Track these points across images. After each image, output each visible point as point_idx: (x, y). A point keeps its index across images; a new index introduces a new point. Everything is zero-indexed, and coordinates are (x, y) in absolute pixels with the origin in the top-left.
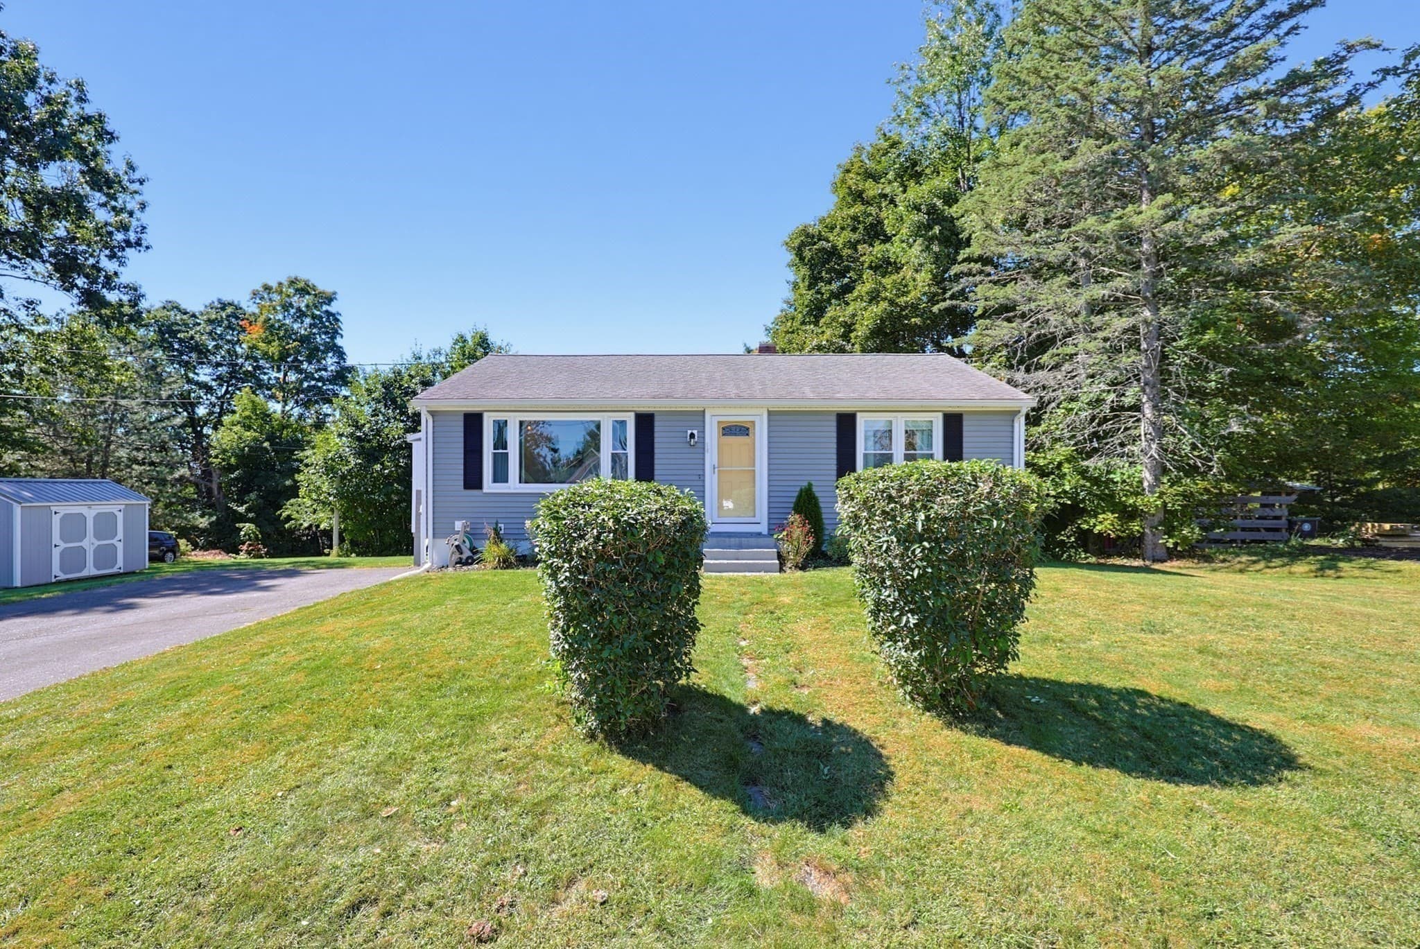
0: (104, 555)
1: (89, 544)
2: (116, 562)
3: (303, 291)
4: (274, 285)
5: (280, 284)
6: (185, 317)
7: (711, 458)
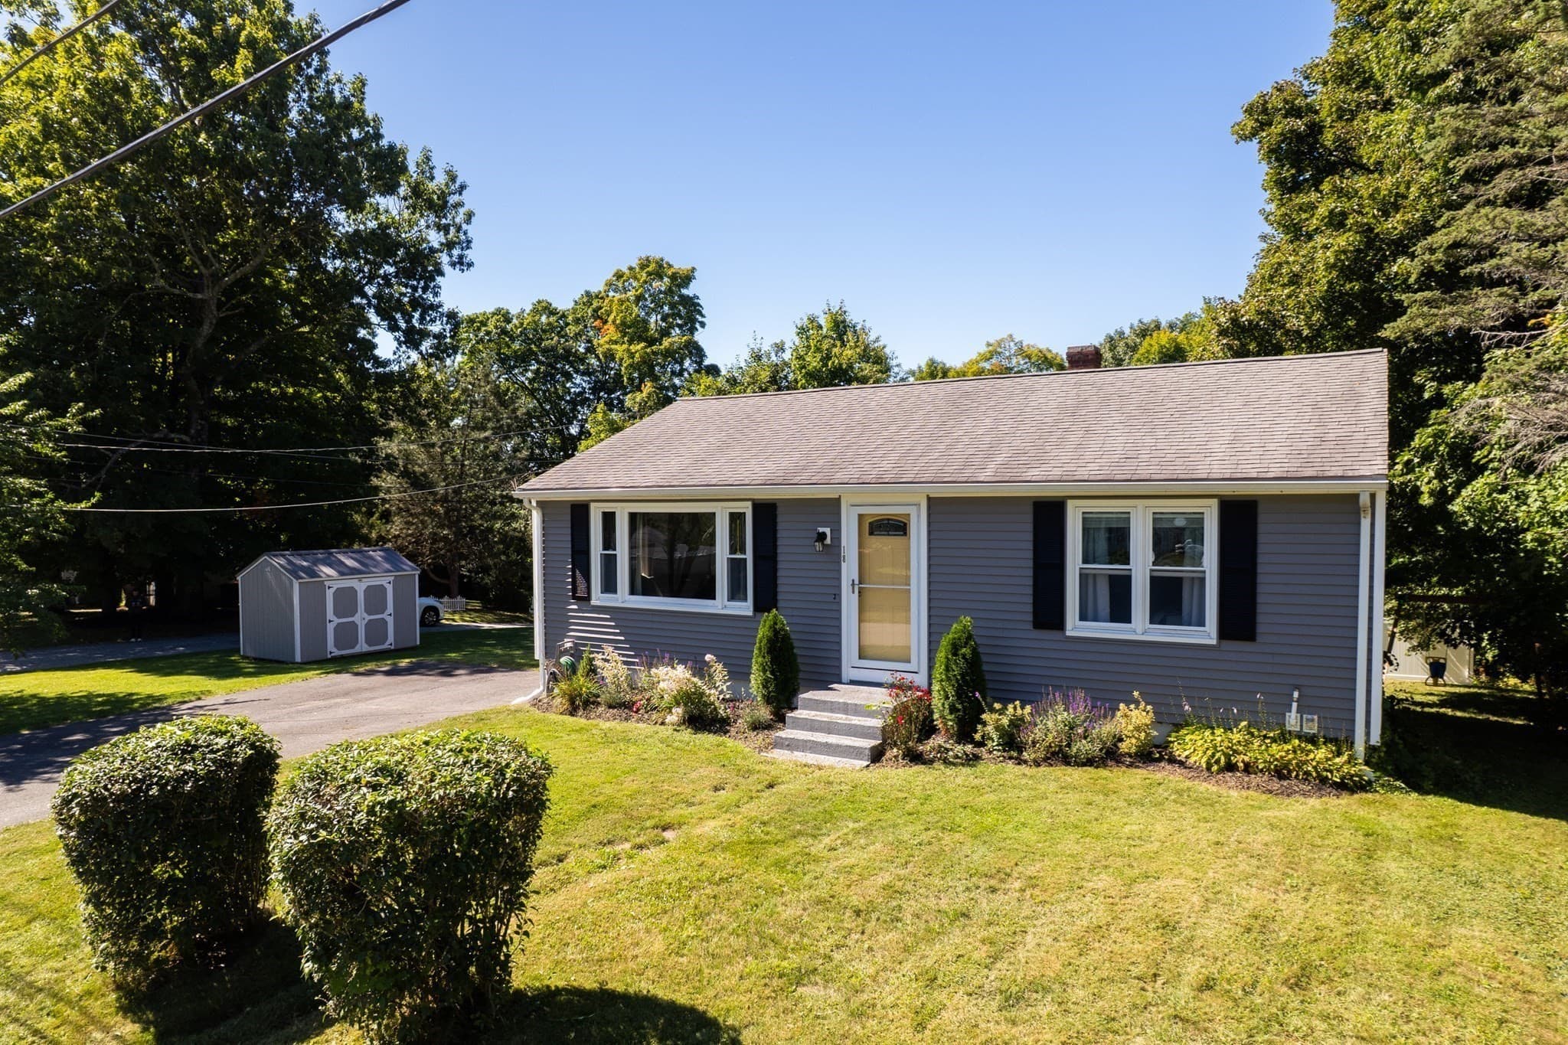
0: (376, 630)
1: (361, 618)
2: (386, 638)
3: (658, 274)
4: (625, 270)
5: (631, 269)
6: (552, 319)
7: (849, 571)
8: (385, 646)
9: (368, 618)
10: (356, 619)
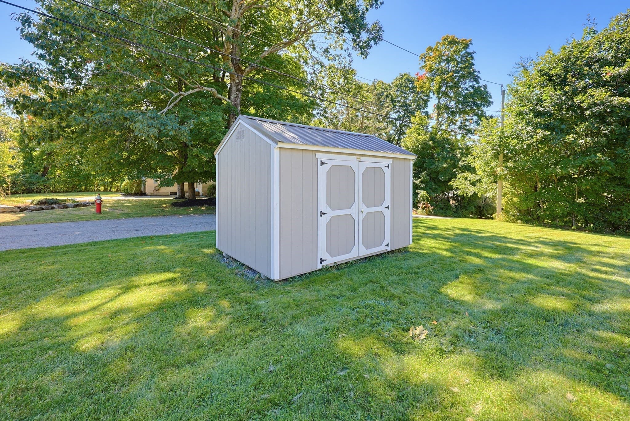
0: (372, 227)
1: (359, 211)
8: (382, 249)
9: (367, 210)
10: (353, 211)
